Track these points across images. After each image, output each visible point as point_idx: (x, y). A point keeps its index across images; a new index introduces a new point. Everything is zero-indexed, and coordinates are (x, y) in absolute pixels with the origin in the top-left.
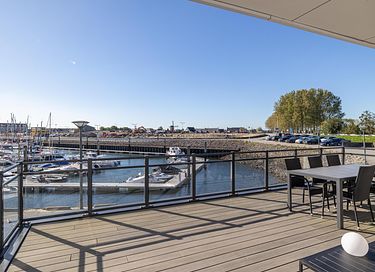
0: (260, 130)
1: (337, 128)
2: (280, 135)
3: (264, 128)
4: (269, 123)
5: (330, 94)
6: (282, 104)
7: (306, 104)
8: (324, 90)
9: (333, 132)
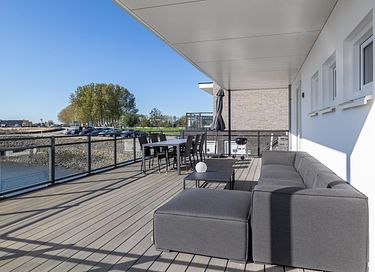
0: (51, 123)
1: (133, 121)
2: (81, 128)
3: (57, 122)
4: (64, 115)
5: (126, 91)
6: (80, 95)
7: (106, 97)
8: (121, 86)
9: (131, 126)
